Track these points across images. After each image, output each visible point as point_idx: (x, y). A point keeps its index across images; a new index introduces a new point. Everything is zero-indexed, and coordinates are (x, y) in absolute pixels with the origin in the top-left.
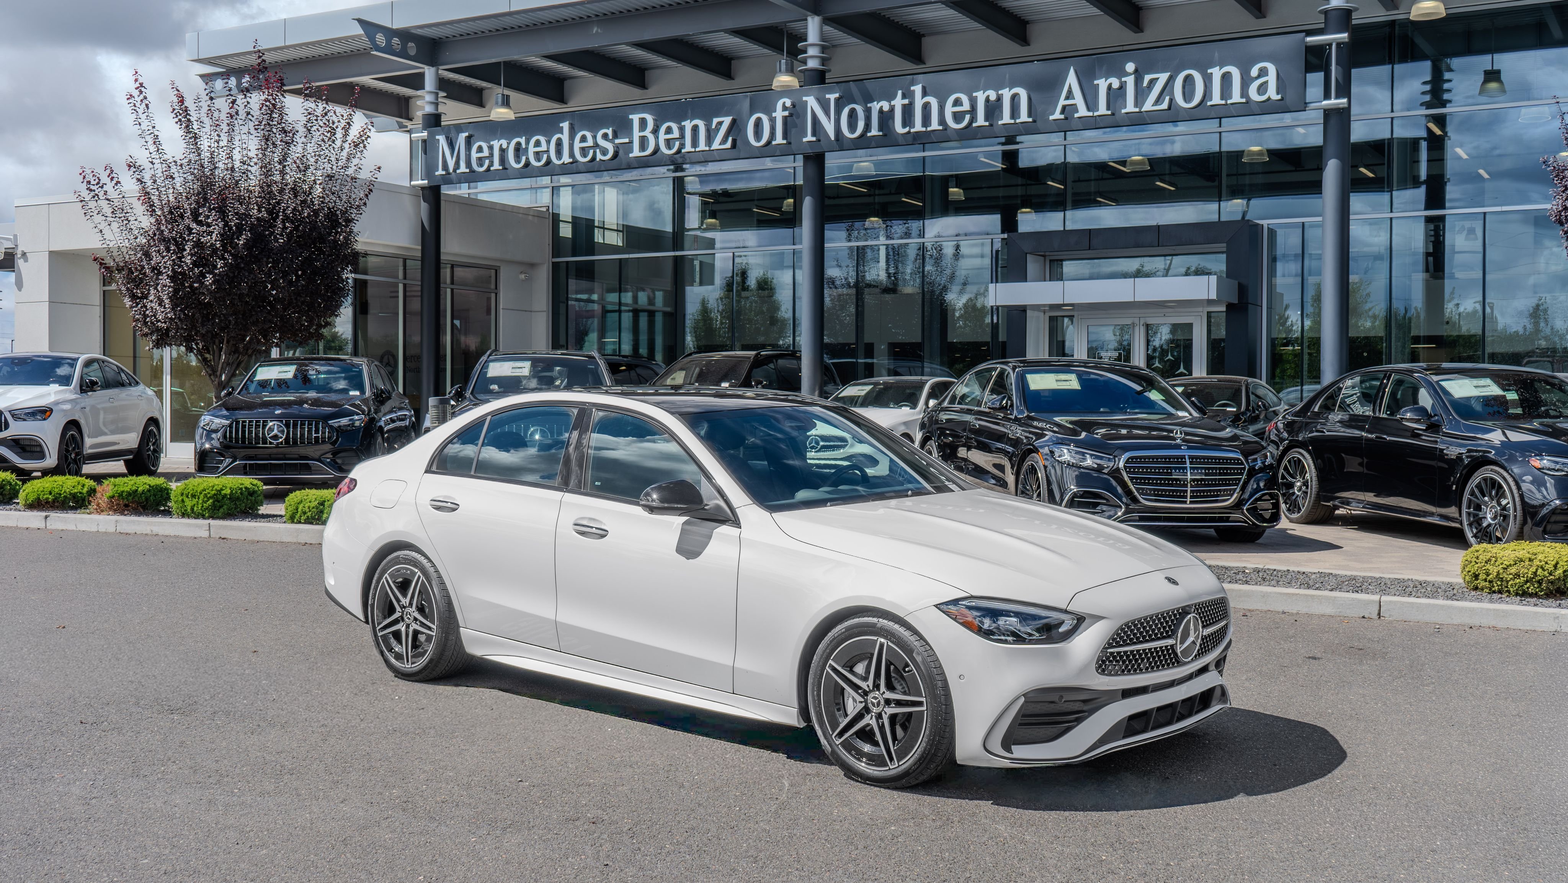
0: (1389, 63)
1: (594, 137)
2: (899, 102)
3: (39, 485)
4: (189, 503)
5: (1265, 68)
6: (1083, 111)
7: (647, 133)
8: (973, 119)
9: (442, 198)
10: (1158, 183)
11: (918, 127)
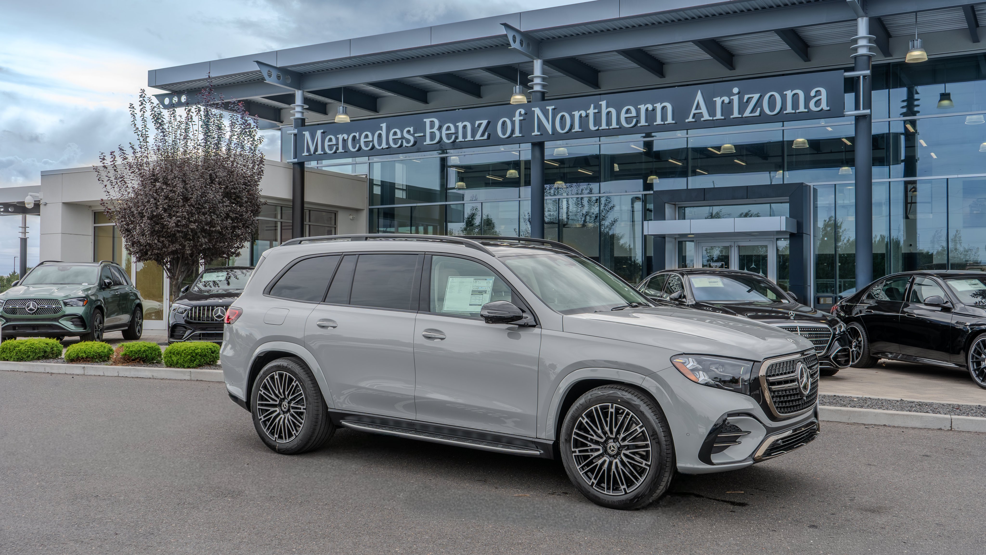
0: (886, 89)
1: (402, 132)
2: (592, 111)
3: (78, 347)
4: (175, 359)
5: (820, 91)
6: (706, 117)
7: (435, 130)
8: (637, 122)
9: (305, 170)
10: (736, 161)
11: (604, 126)
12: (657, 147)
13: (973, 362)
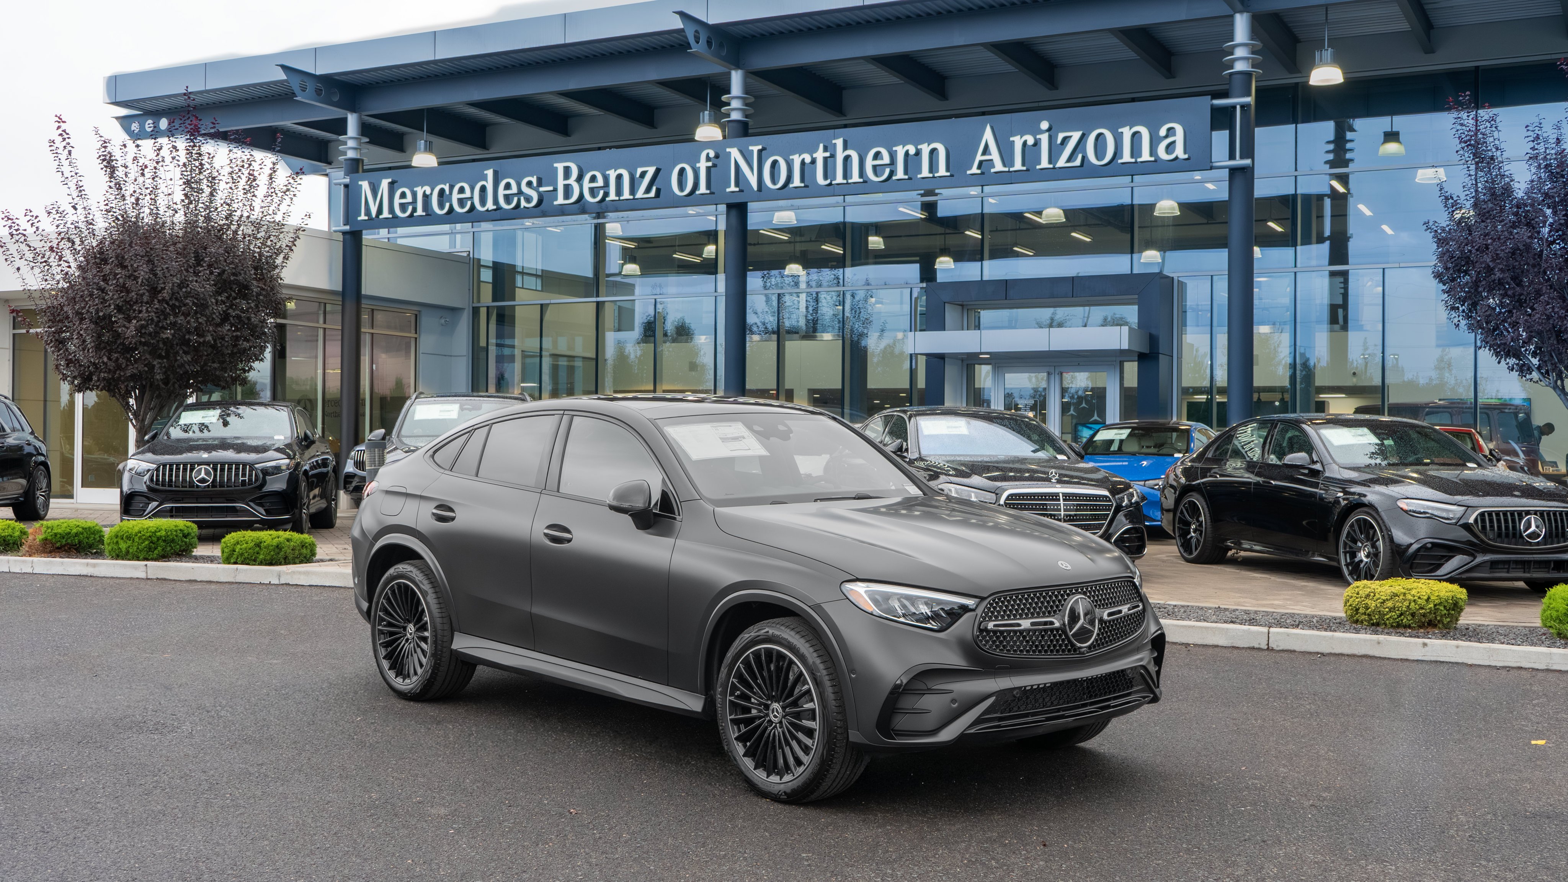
0: (1293, 123)
1: (519, 184)
2: (820, 155)
4: (123, 546)
5: (1173, 128)
6: (999, 167)
7: (572, 181)
8: (892, 173)
9: (363, 243)
10: (1074, 234)
11: (839, 179)
12: (943, 211)
13: (1345, 553)
